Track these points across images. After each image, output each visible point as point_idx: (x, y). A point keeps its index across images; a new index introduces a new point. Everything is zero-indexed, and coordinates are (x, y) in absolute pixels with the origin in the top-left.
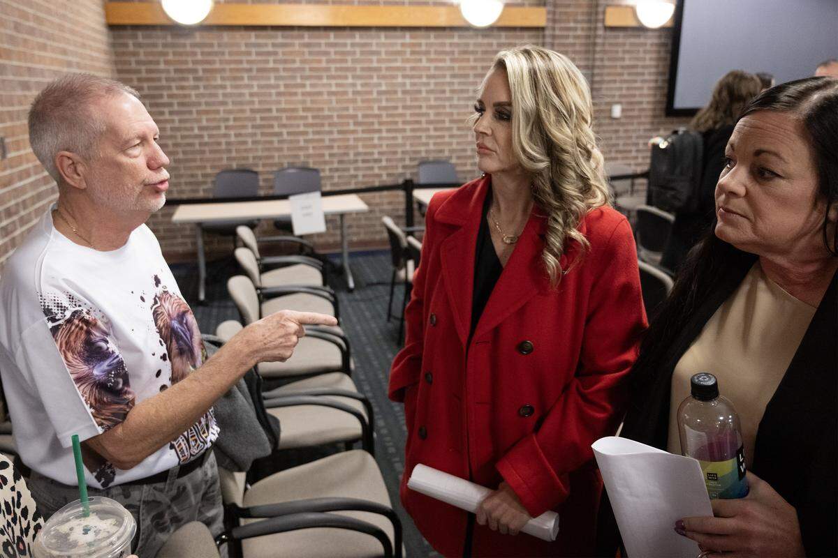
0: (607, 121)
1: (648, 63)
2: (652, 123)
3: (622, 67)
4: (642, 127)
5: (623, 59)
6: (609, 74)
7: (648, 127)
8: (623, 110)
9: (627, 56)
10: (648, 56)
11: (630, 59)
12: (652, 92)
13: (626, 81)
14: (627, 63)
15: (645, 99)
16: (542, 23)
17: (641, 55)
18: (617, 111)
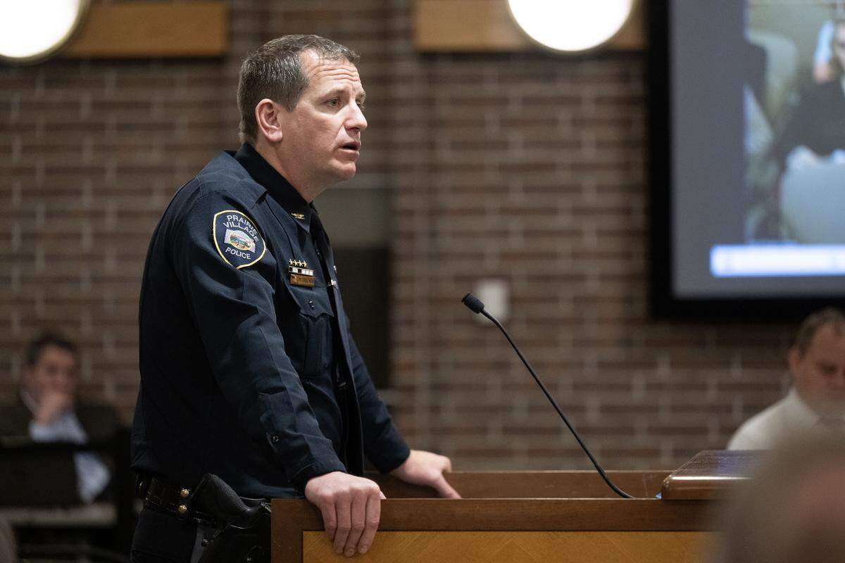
0: (464, 333)
1: (589, 154)
2: (627, 343)
3: (502, 168)
4: (591, 356)
5: (503, 145)
6: (457, 190)
7: (613, 353)
8: (513, 301)
9: (516, 136)
10: (589, 136)
11: (528, 144)
12: (613, 245)
13: (518, 211)
14: (518, 155)
15: (593, 268)
16: (212, 42)
17: (565, 131)
18: (493, 299)
